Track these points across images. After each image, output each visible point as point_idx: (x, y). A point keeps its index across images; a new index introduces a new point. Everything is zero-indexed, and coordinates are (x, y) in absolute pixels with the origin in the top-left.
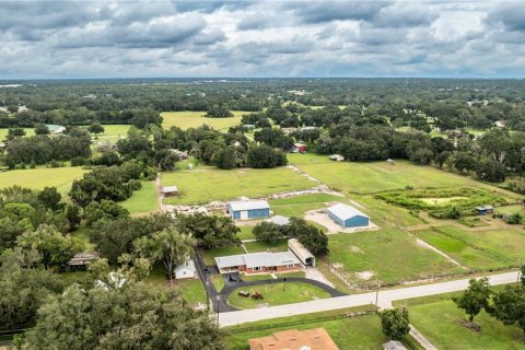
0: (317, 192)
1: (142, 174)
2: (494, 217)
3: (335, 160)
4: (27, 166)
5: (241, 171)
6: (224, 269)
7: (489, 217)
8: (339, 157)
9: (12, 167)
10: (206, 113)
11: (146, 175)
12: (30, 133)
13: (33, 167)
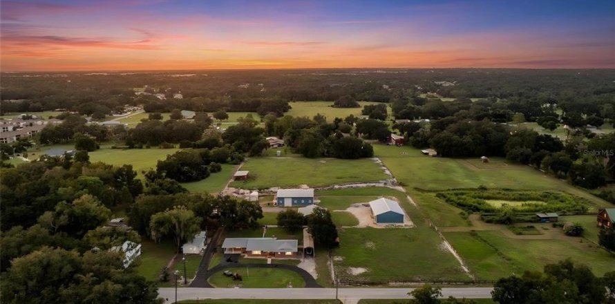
0: (382, 185)
1: (229, 158)
2: (555, 226)
3: (427, 154)
4: (144, 147)
5: (323, 161)
6: (231, 249)
7: (548, 225)
8: (432, 152)
9: (132, 147)
10: (333, 103)
11: (233, 159)
12: (166, 117)
13: (148, 147)
